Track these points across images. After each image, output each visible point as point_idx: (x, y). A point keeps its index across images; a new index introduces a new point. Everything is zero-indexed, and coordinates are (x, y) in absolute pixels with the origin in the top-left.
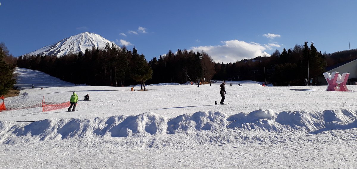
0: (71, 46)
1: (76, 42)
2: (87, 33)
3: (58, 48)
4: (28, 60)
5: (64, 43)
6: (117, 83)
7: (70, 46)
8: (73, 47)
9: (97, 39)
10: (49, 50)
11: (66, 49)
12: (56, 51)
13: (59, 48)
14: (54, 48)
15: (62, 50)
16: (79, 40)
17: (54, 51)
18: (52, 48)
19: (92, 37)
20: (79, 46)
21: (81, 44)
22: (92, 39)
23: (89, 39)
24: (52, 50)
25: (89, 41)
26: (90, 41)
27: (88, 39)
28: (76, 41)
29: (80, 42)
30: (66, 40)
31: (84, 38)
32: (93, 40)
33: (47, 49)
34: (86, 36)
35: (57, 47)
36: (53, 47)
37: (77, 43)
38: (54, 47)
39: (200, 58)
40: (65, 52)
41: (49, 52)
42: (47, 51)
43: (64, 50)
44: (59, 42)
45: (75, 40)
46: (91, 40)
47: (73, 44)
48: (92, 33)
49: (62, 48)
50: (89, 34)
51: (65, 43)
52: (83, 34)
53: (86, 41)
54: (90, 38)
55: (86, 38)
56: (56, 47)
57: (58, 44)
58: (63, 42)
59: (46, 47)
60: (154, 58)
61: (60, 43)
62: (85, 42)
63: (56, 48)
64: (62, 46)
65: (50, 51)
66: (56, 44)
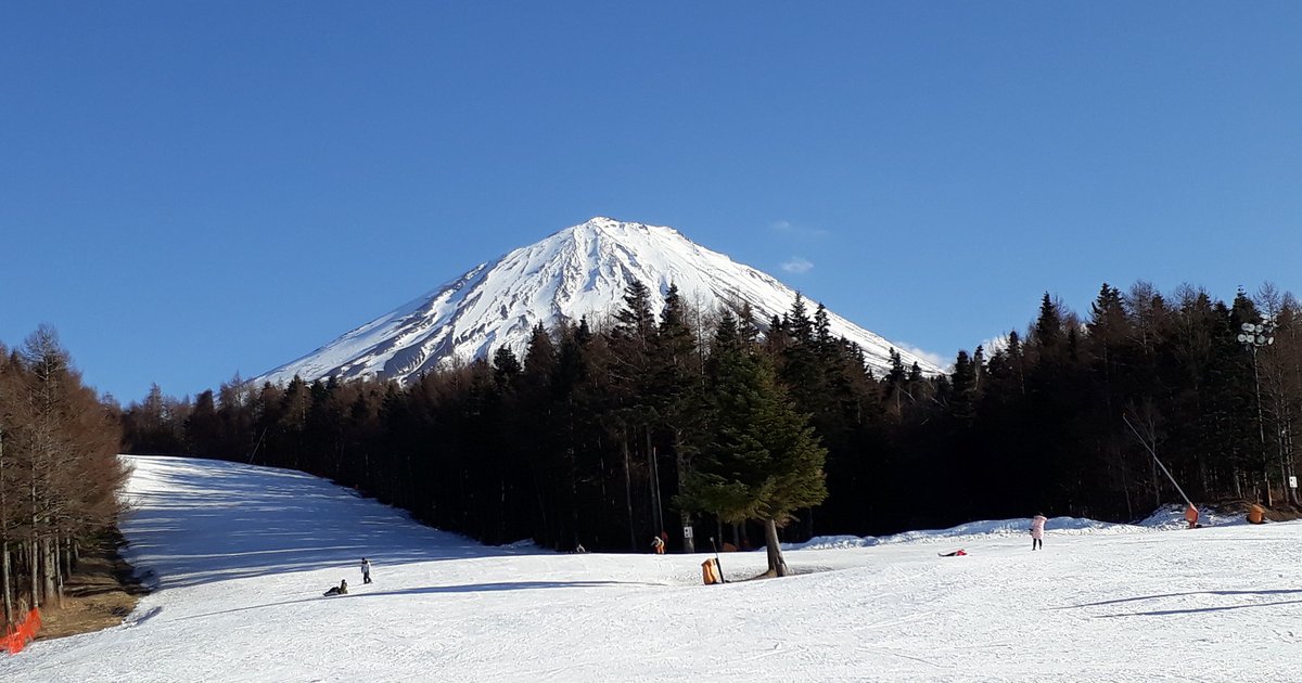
0: (514, 313)
1: (540, 282)
2: (599, 222)
3: (439, 330)
4: (242, 411)
5: (470, 297)
6: (688, 532)
7: (504, 313)
8: (523, 318)
9: (659, 255)
10: (390, 343)
11: (487, 330)
12: (428, 345)
13: (446, 330)
14: (420, 331)
15: (464, 339)
16: (555, 268)
17: (415, 349)
18: (406, 332)
19: (630, 247)
20: (559, 309)
21: (566, 295)
22: (631, 256)
23: (613, 261)
24: (405, 341)
25: (612, 273)
26: (617, 270)
27: (605, 258)
28: (537, 277)
29: (560, 280)
30: (484, 278)
31: (582, 258)
32: (635, 264)
33: (378, 339)
34: (595, 241)
35: (435, 320)
36: (409, 321)
37: (544, 294)
38: (418, 320)
39: (1251, 339)
40: (484, 350)
41: (388, 355)
42: (380, 348)
43: (476, 336)
44: (445, 290)
45: (530, 274)
46: (627, 264)
47: (521, 297)
48: (631, 221)
49: (463, 325)
50: (610, 231)
51: (476, 292)
52: (580, 233)
53: (594, 273)
54: (619, 253)
55: (593, 254)
56: (429, 321)
57: (440, 306)
58: (464, 287)
59: (377, 323)
60: (963, 356)
61: (446, 296)
62: (588, 279)
63: (428, 327)
64: (460, 312)
65: (395, 349)
66: (428, 306)
